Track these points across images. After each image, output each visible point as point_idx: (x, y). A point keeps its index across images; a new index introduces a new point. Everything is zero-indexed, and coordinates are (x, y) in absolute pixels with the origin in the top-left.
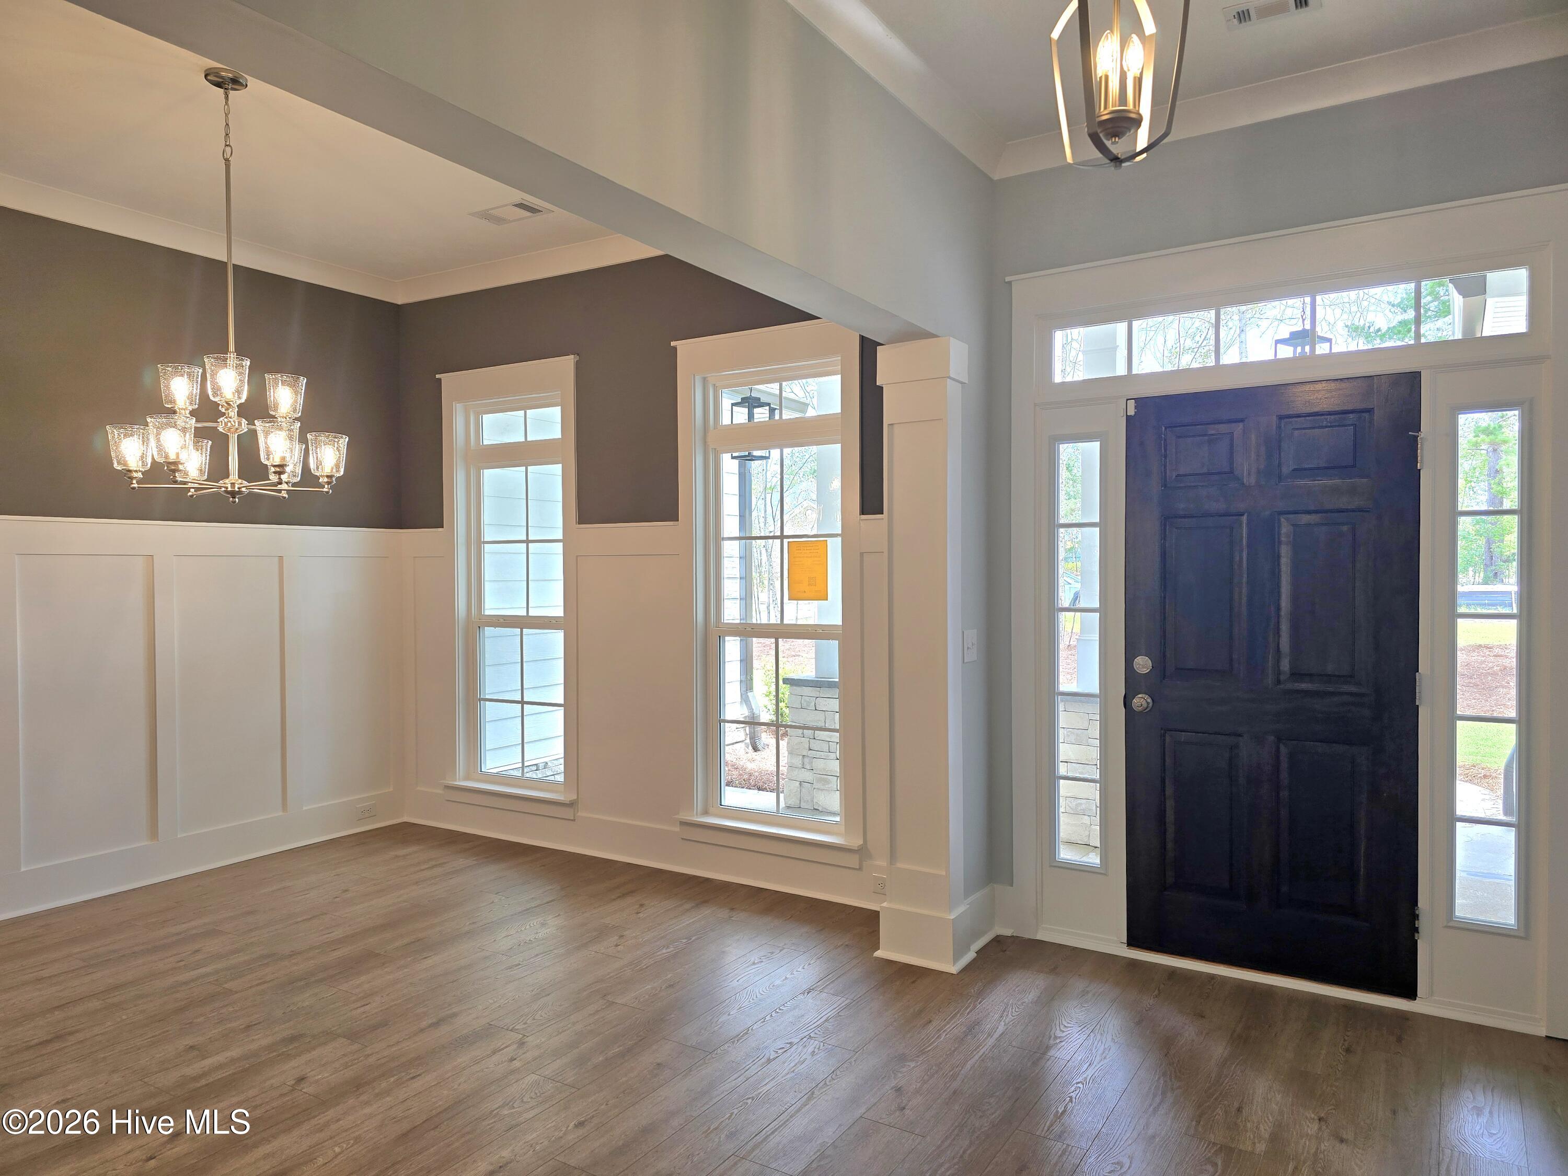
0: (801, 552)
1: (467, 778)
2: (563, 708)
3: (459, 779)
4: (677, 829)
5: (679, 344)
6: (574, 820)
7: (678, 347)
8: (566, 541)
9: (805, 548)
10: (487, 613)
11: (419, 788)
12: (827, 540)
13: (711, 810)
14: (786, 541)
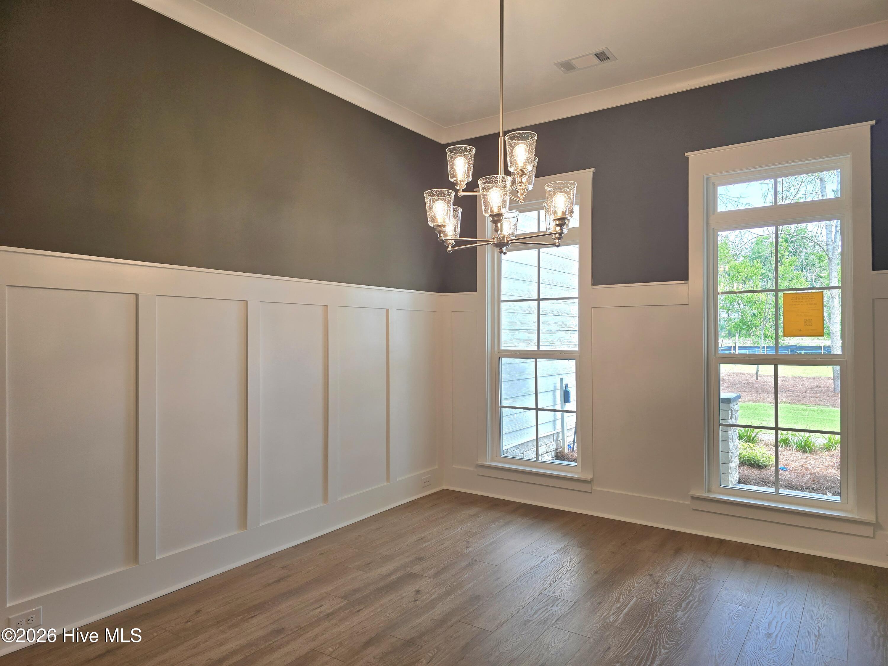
0: (796, 301)
1: (492, 460)
2: (576, 414)
3: (488, 461)
4: (688, 502)
5: (691, 156)
6: (591, 493)
7: (689, 157)
8: (583, 299)
9: (801, 298)
10: (503, 348)
11: (454, 466)
12: (823, 292)
13: (713, 489)
14: (781, 294)
